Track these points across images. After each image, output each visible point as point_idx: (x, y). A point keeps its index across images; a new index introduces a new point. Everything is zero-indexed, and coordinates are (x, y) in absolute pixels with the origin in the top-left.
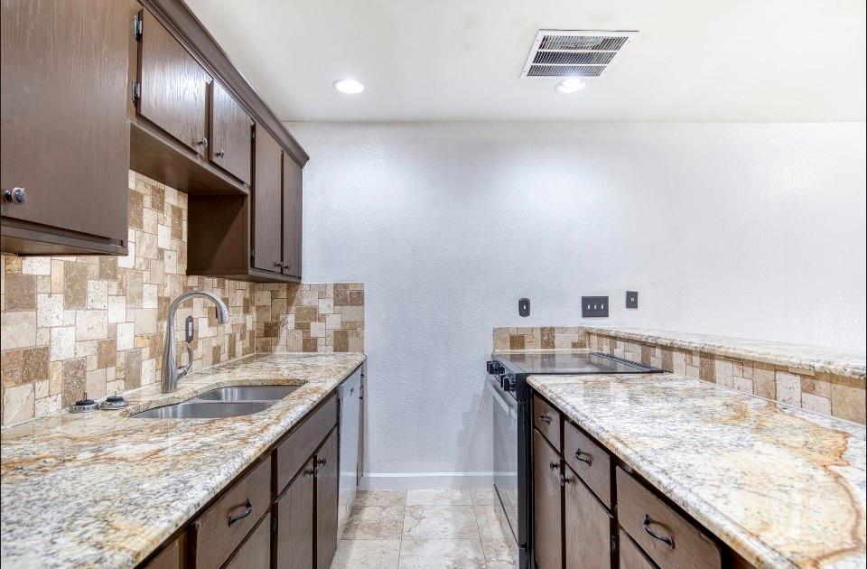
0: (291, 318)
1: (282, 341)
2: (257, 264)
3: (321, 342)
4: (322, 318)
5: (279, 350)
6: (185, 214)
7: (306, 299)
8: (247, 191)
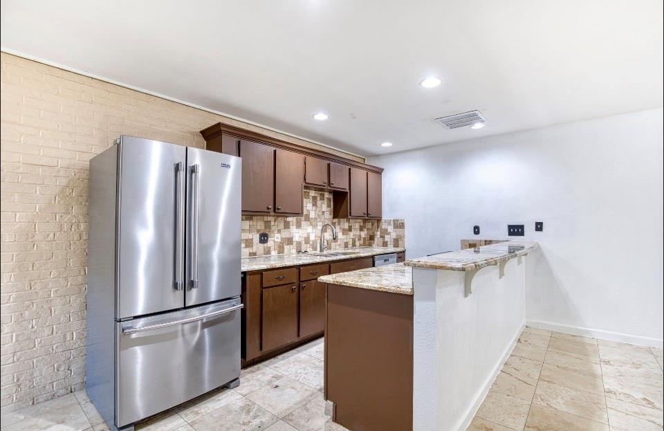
0: (379, 233)
1: (376, 242)
2: (352, 214)
3: (389, 243)
4: (389, 234)
5: (374, 245)
6: (332, 200)
7: (384, 226)
8: (348, 191)
